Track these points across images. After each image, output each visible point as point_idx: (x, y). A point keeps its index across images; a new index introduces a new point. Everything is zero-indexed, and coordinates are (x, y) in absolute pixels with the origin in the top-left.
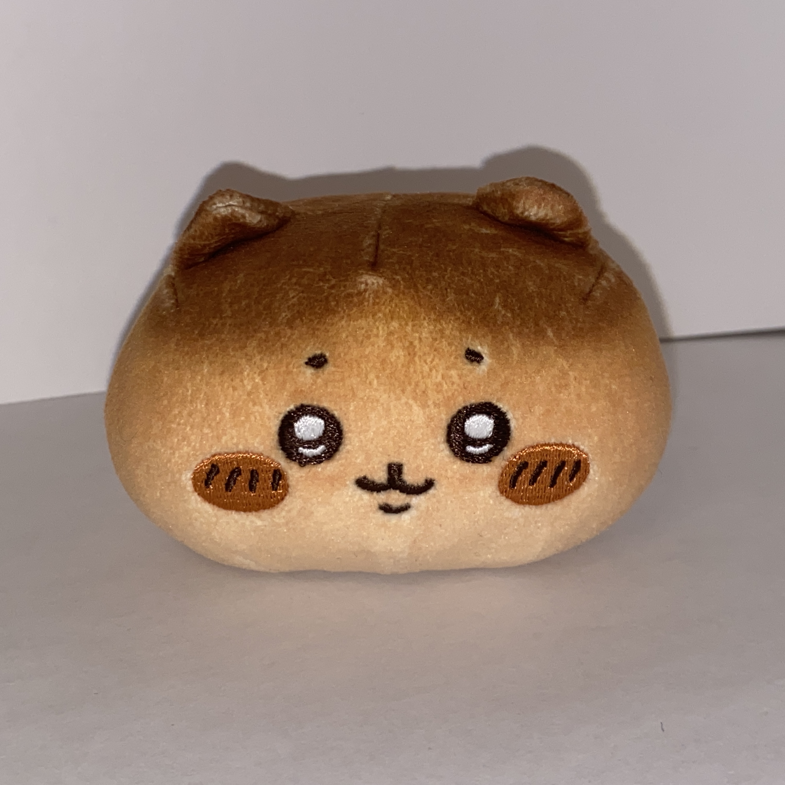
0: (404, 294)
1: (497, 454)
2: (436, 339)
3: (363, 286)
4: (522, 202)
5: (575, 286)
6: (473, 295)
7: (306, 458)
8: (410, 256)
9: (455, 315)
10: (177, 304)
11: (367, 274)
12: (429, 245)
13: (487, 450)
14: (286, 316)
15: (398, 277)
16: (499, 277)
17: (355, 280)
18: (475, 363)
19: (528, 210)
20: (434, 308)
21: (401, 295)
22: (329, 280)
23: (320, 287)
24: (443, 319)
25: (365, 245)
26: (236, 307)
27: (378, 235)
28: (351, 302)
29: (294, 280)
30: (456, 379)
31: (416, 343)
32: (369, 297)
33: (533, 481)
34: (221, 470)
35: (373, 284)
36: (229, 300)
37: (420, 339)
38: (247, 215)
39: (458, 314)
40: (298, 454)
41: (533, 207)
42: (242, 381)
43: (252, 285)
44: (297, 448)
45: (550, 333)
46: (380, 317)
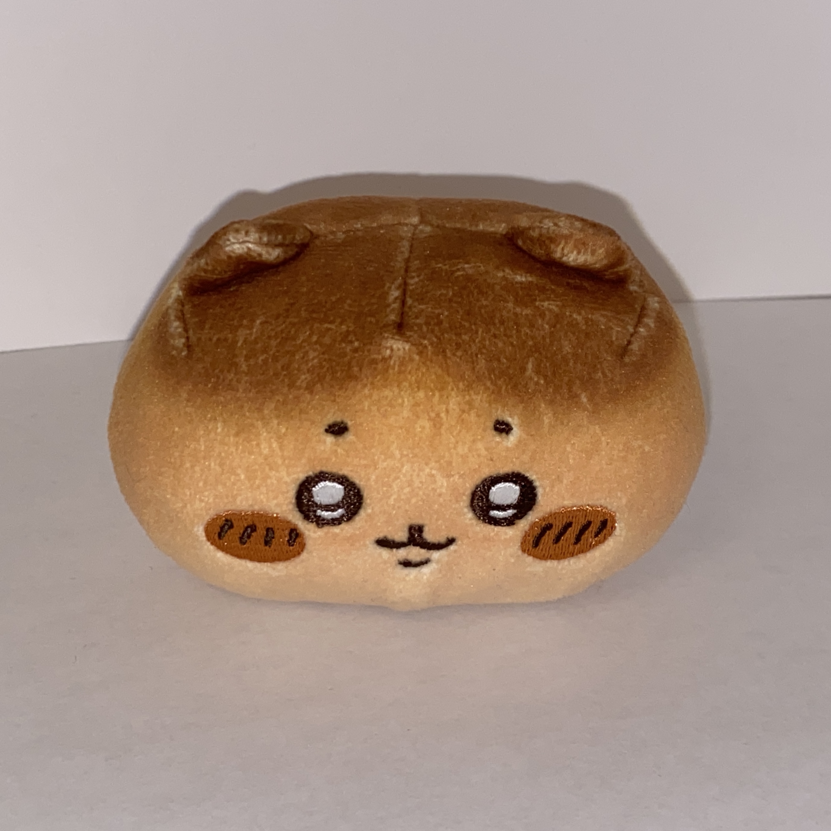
0: (431, 361)
1: (521, 518)
2: (463, 411)
3: (388, 352)
4: (561, 246)
5: (612, 342)
6: (505, 361)
7: (324, 520)
8: (439, 315)
9: (485, 385)
10: (188, 346)
11: (392, 338)
12: (460, 300)
13: (511, 515)
14: (306, 379)
15: (426, 342)
16: (533, 338)
17: (380, 345)
18: (504, 435)
19: (566, 256)
20: (462, 378)
21: (428, 363)
22: (351, 342)
23: (343, 348)
24: (472, 389)
25: (391, 298)
26: (252, 362)
27: (405, 284)
28: (375, 369)
29: (315, 338)
30: (483, 452)
31: (443, 415)
32: (394, 364)
33: (557, 540)
34: (235, 525)
35: (399, 349)
36: (245, 352)
37: (447, 411)
38: (264, 252)
39: (489, 384)
40: (315, 516)
41: (572, 252)
42: (258, 445)
43: (269, 337)
44: (315, 511)
45: (584, 399)
46: (405, 386)
